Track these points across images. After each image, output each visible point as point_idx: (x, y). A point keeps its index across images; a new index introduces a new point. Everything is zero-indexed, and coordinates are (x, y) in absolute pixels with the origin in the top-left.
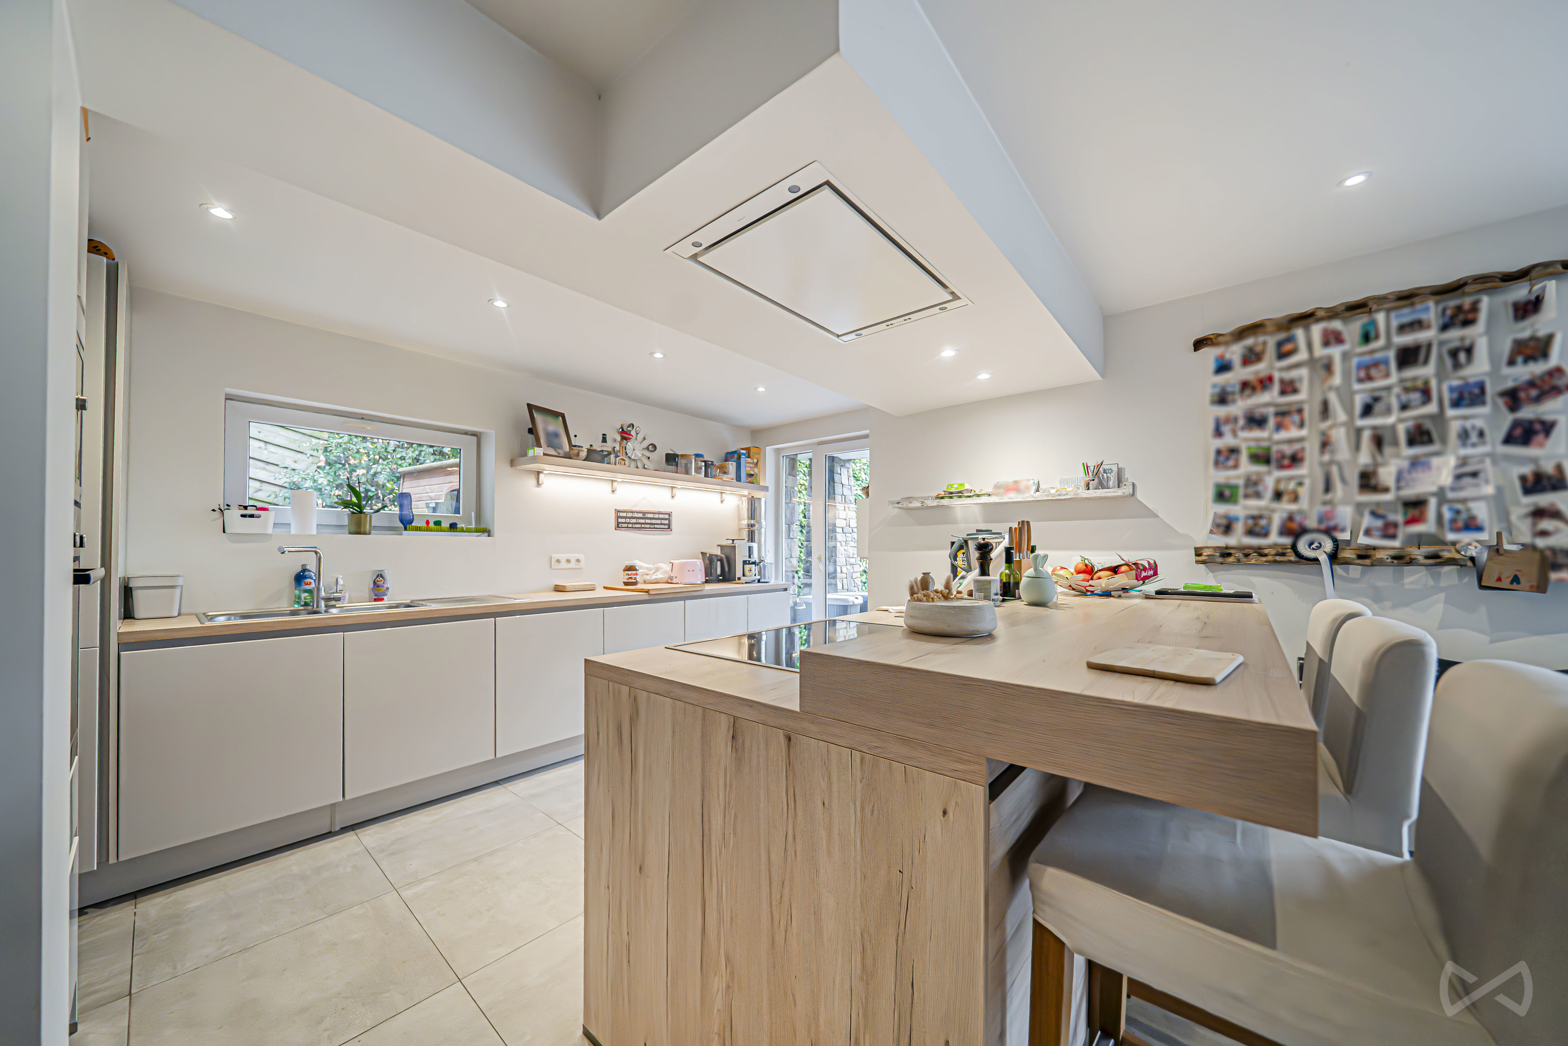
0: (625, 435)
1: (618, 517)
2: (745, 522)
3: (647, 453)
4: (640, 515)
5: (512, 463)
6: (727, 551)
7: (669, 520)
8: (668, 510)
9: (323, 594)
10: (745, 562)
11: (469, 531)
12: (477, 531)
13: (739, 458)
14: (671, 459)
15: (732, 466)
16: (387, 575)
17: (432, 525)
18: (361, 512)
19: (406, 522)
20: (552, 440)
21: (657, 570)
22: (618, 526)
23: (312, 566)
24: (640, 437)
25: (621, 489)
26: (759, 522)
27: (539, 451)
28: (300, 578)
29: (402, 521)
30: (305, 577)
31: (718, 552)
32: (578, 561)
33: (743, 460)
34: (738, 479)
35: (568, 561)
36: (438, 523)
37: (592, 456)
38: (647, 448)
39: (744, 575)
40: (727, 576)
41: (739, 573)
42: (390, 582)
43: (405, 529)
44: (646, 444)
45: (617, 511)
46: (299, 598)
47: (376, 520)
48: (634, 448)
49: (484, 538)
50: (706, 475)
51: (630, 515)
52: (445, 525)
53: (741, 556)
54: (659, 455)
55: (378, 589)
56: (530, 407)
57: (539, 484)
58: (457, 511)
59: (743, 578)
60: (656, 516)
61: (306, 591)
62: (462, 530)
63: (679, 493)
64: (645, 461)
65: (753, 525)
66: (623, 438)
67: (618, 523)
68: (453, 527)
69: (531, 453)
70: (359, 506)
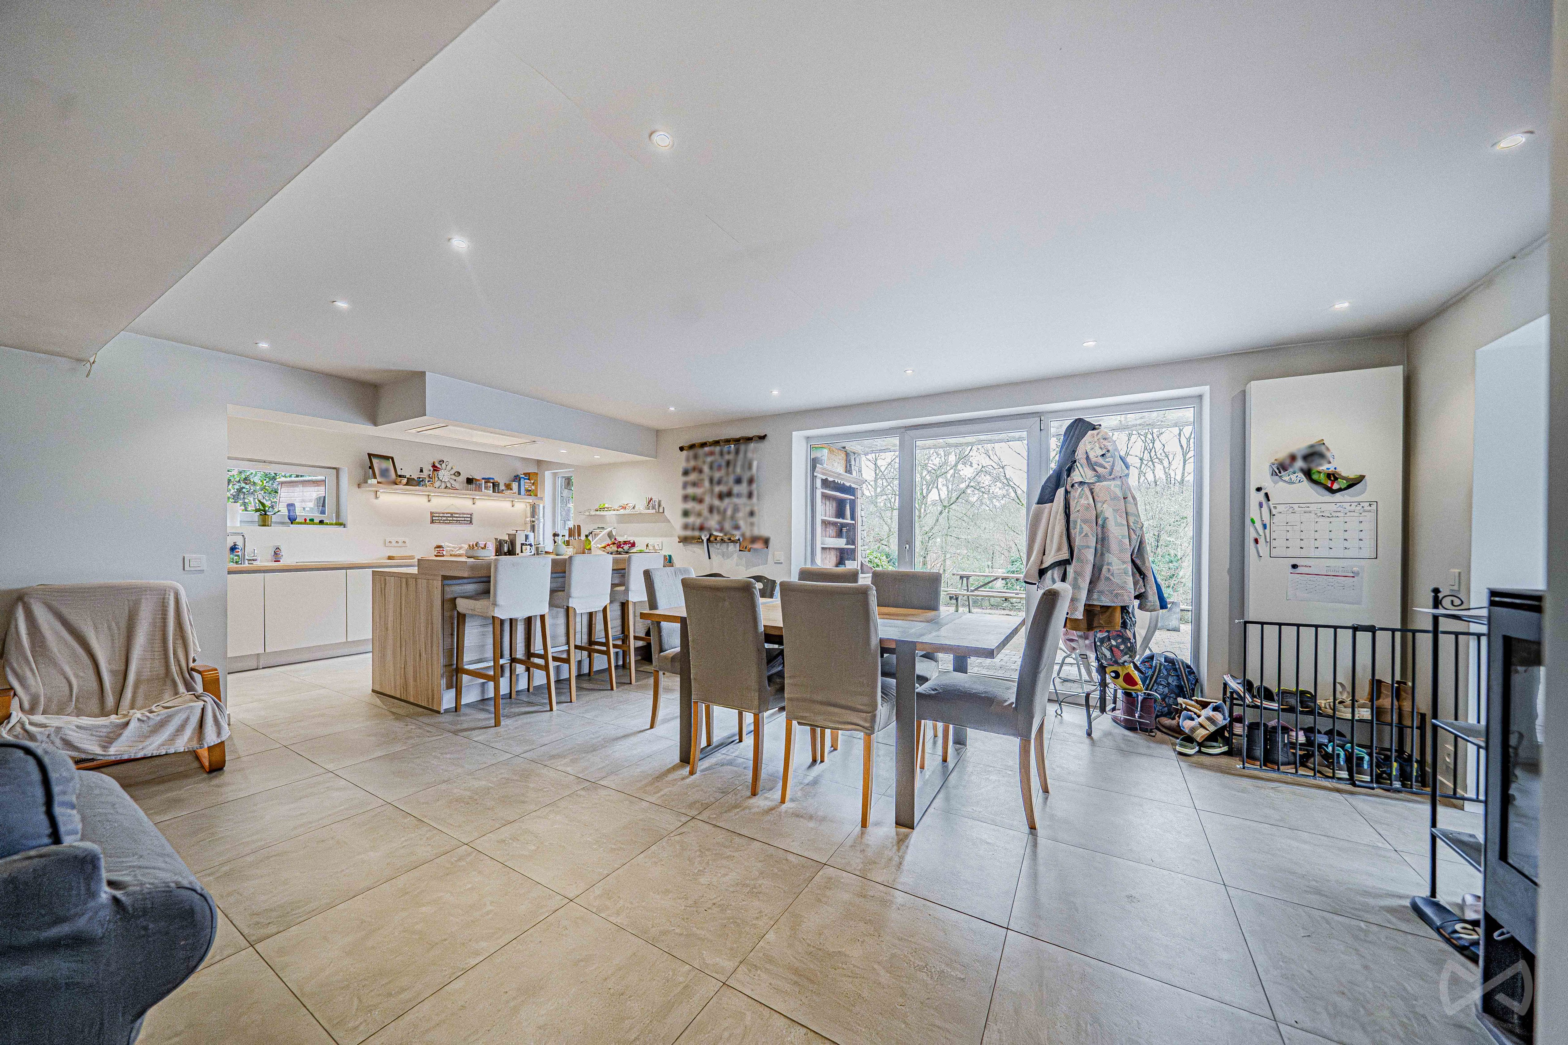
0: (435, 468)
1: (432, 517)
2: (528, 519)
3: (453, 477)
4: (449, 515)
5: (359, 486)
6: (511, 537)
7: (471, 518)
8: (470, 512)
9: (247, 557)
10: (522, 544)
11: (331, 524)
12: (336, 524)
13: (520, 480)
14: (470, 481)
15: (515, 486)
16: (282, 548)
17: (308, 521)
18: (265, 514)
19: (292, 520)
20: (384, 473)
21: (460, 548)
22: (432, 522)
23: (240, 544)
24: (449, 468)
25: (435, 500)
26: (538, 519)
27: (374, 481)
28: (233, 549)
29: (289, 519)
30: (236, 548)
31: (506, 538)
32: (404, 542)
33: (522, 481)
34: (519, 493)
35: (397, 542)
36: (312, 520)
37: (410, 482)
38: (454, 474)
39: (522, 552)
40: (511, 552)
41: (518, 550)
42: (283, 552)
43: (292, 523)
44: (453, 472)
45: (431, 513)
46: (233, 559)
47: (274, 518)
48: (444, 474)
49: (341, 528)
50: (494, 492)
51: (441, 515)
52: (317, 521)
53: (520, 540)
54: (463, 478)
55: (277, 555)
56: (370, 455)
57: (376, 498)
58: (323, 512)
59: (520, 554)
60: (462, 516)
61: (236, 556)
62: (327, 524)
63: (478, 503)
64: (453, 482)
65: (533, 522)
66: (434, 470)
67: (433, 520)
68: (321, 522)
69: (369, 481)
70: (264, 511)
